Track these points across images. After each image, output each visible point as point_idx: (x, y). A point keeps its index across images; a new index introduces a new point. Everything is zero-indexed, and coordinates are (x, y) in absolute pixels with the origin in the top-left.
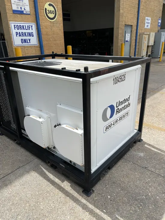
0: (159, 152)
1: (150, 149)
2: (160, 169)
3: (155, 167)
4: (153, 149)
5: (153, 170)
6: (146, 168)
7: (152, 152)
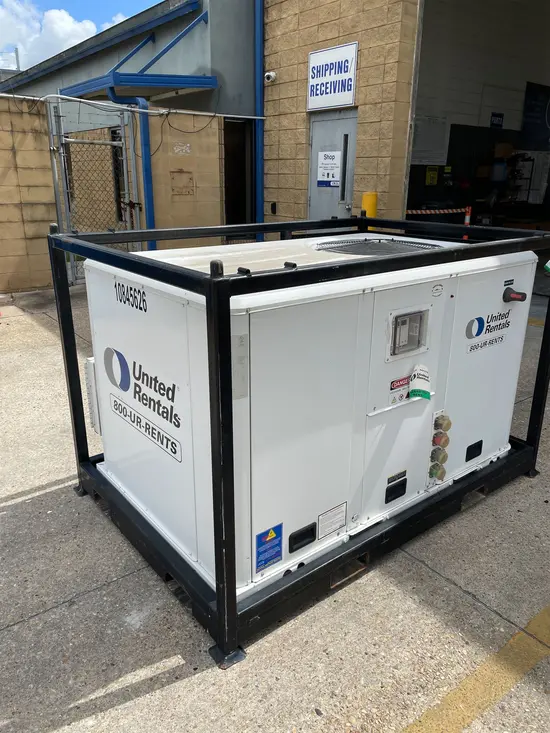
0: (114, 687)
1: (149, 662)
2: (39, 633)
3: (56, 626)
4: (143, 673)
5: (52, 617)
6: (72, 603)
7: (129, 659)
